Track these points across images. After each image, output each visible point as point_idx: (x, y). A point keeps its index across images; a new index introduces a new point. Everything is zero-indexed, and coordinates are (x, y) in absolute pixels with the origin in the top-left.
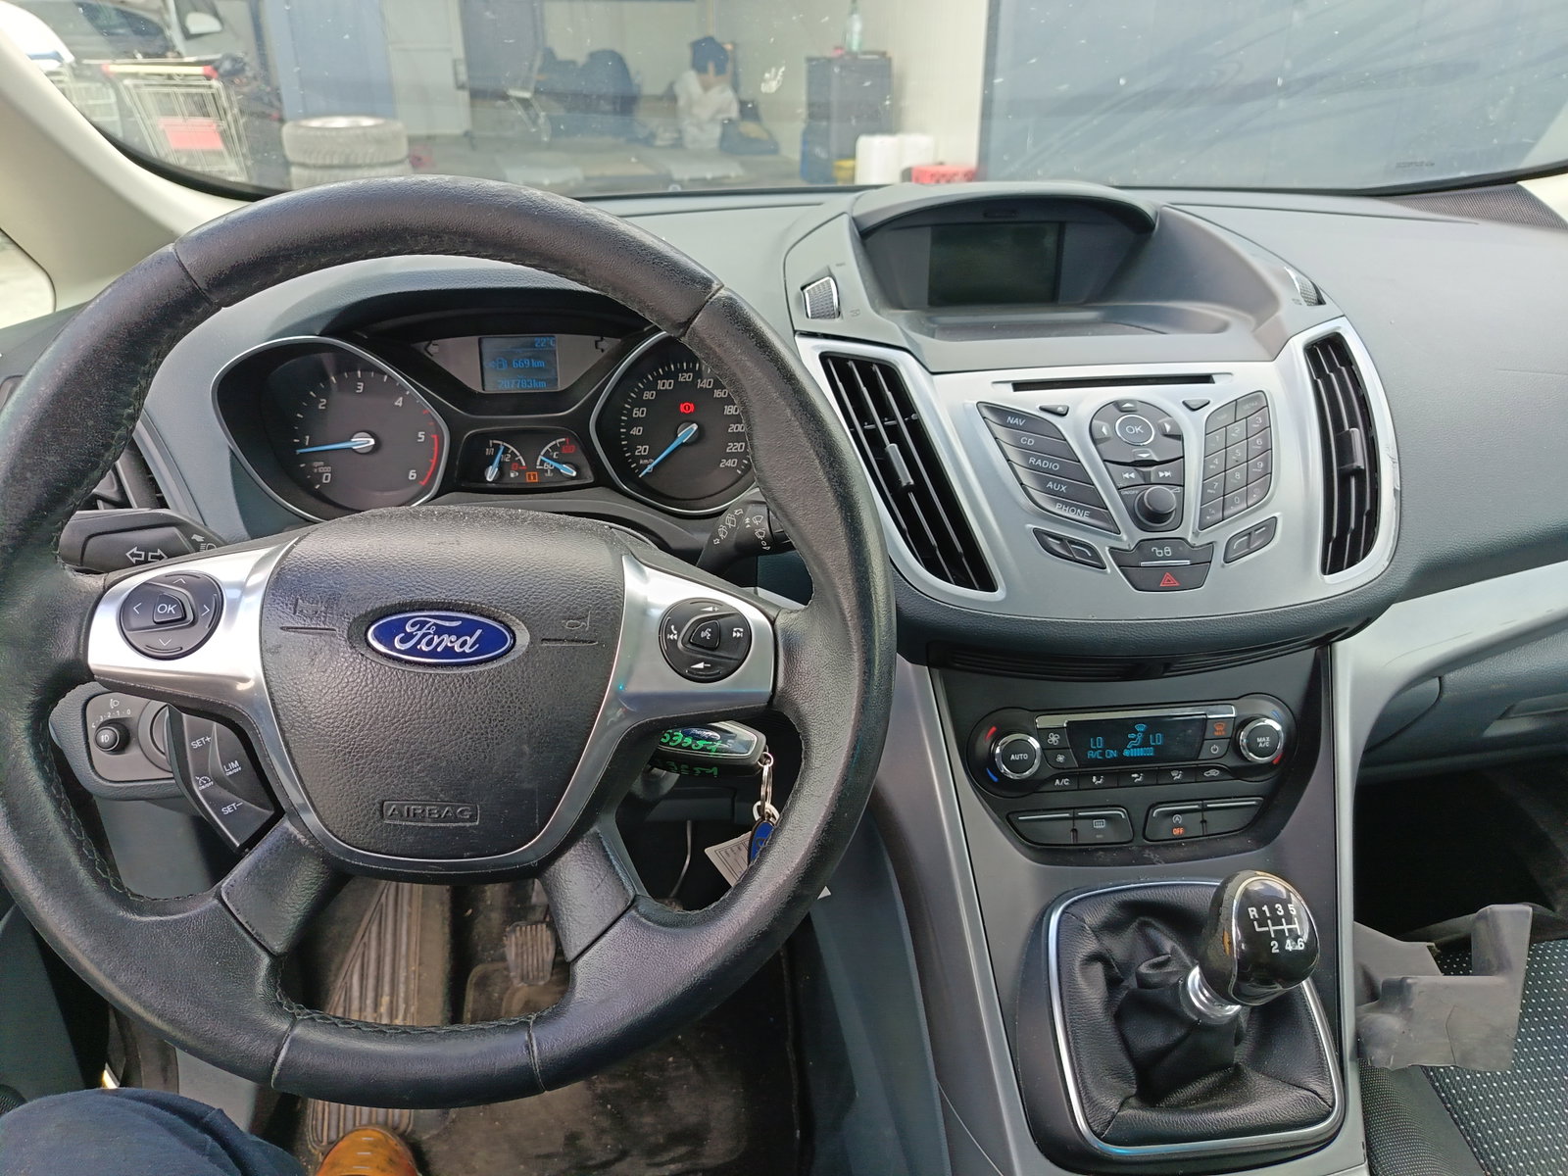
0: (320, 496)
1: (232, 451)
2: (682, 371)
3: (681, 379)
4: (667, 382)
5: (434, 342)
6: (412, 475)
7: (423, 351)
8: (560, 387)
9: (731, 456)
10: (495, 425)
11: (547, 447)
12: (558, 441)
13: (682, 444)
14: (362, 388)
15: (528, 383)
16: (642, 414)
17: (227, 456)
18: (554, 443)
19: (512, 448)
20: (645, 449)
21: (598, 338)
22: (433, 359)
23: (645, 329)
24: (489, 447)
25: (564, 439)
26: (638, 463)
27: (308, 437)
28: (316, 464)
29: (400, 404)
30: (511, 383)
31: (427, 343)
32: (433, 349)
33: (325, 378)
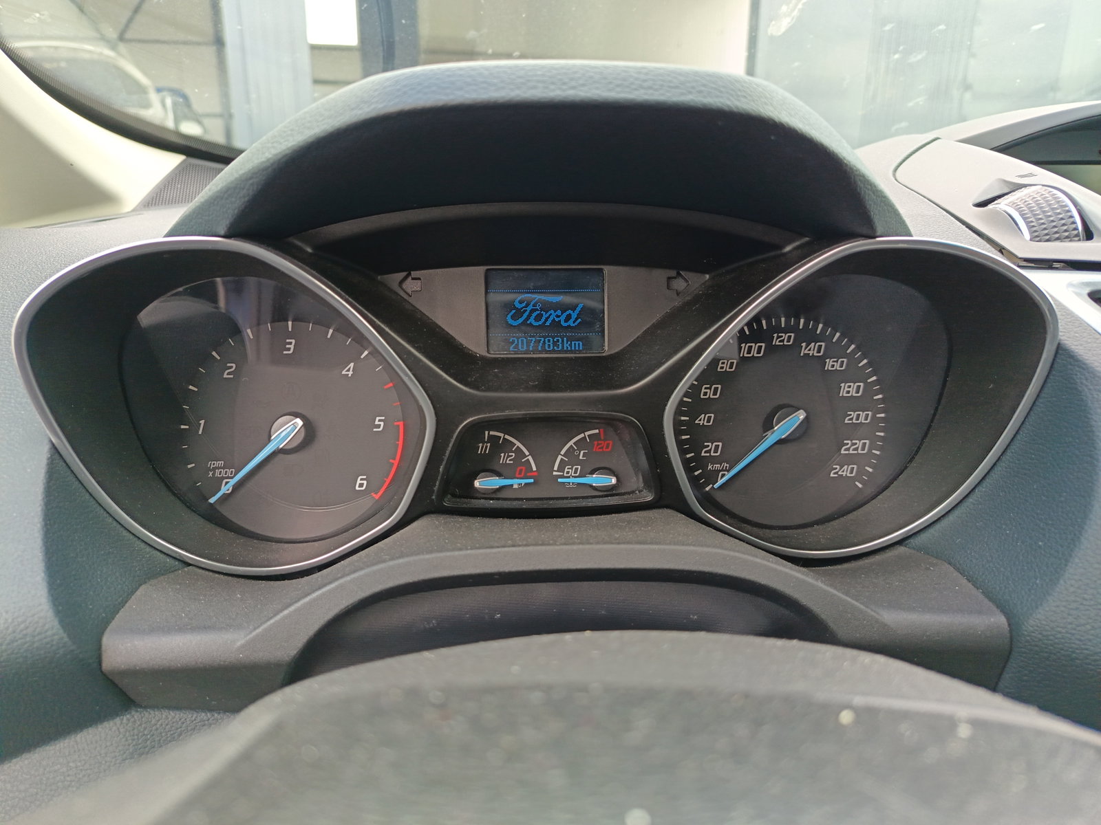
0: (215, 517)
1: (53, 445)
2: (778, 329)
3: (776, 342)
4: (755, 347)
5: (414, 274)
6: (361, 483)
7: (395, 287)
8: (608, 350)
9: (850, 459)
10: (508, 408)
11: (571, 443)
12: (587, 433)
13: (781, 442)
14: (292, 347)
15: (555, 343)
16: (715, 393)
17: (44, 453)
18: (582, 436)
19: (518, 444)
20: (717, 447)
21: (673, 273)
22: (410, 300)
23: (788, 249)
24: (484, 442)
25: (597, 431)
26: (704, 467)
27: (202, 422)
28: (212, 464)
29: (350, 373)
30: (528, 343)
31: (404, 274)
32: (410, 285)
33: (236, 331)
